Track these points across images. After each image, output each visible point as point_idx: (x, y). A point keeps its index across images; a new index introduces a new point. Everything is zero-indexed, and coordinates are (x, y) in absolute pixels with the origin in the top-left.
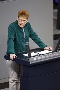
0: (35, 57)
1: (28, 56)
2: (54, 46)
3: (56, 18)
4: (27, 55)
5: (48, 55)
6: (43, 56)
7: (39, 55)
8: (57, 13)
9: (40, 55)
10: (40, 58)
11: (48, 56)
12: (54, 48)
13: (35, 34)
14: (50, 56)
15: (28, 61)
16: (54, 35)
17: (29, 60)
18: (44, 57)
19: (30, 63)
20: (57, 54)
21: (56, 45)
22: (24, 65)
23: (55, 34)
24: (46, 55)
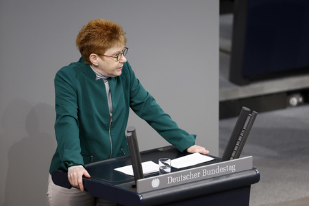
1: (132, 174)
2: (220, 139)
4: (128, 170)
5: (200, 171)
6: (183, 174)
7: (168, 170)
9: (173, 169)
10: (173, 180)
11: (201, 175)
12: (221, 146)
14: (206, 172)
15: (132, 190)
17: (135, 186)
18: (186, 178)
19: (139, 198)
20: (233, 169)
21: (228, 137)
22: (119, 205)
23: (223, 99)
24: (193, 172)
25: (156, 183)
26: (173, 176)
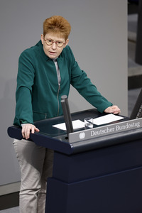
0: (83, 132)
1: (65, 129)
3: (134, 35)
4: (62, 126)
5: (115, 126)
6: (102, 129)
7: (91, 126)
8: (136, 25)
9: (95, 126)
10: (94, 134)
11: (115, 130)
12: (129, 109)
13: (84, 74)
14: (119, 128)
15: (66, 141)
16: (130, 79)
17: (67, 138)
18: (104, 132)
19: (70, 146)
20: (138, 125)
21: (134, 102)
22: (55, 151)
23: (131, 75)
24: (109, 128)
25: (82, 135)
26: (95, 131)
